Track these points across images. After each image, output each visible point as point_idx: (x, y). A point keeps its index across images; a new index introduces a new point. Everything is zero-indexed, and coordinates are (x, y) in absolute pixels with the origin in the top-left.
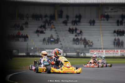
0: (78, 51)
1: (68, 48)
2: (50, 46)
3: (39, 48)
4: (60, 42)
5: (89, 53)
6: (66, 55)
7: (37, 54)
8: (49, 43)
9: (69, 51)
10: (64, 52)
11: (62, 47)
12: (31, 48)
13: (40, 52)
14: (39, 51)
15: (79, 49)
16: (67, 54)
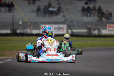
0: (90, 26)
1: (75, 22)
2: (47, 19)
3: (30, 22)
4: (63, 12)
5: (106, 29)
6: (72, 32)
7: (28, 31)
8: (47, 15)
9: (77, 27)
10: (69, 27)
11: (66, 20)
12: (19, 22)
13: (32, 28)
14: (30, 27)
15: (91, 23)
16: (74, 31)
